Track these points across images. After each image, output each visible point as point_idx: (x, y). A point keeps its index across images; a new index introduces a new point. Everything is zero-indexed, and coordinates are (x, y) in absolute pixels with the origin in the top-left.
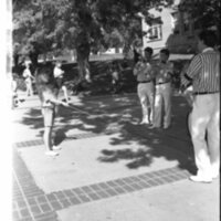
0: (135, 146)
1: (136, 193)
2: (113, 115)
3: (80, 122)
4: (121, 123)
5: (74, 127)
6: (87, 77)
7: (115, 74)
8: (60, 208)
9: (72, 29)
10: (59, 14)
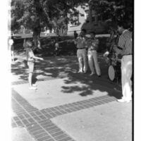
0: (79, 84)
1: (91, 108)
2: (60, 68)
3: (42, 72)
4: (66, 72)
5: (40, 74)
6: (39, 46)
7: (57, 44)
8: (51, 117)
9: (32, 17)
10: (25, 7)
